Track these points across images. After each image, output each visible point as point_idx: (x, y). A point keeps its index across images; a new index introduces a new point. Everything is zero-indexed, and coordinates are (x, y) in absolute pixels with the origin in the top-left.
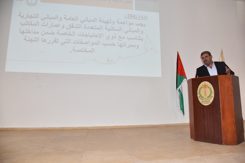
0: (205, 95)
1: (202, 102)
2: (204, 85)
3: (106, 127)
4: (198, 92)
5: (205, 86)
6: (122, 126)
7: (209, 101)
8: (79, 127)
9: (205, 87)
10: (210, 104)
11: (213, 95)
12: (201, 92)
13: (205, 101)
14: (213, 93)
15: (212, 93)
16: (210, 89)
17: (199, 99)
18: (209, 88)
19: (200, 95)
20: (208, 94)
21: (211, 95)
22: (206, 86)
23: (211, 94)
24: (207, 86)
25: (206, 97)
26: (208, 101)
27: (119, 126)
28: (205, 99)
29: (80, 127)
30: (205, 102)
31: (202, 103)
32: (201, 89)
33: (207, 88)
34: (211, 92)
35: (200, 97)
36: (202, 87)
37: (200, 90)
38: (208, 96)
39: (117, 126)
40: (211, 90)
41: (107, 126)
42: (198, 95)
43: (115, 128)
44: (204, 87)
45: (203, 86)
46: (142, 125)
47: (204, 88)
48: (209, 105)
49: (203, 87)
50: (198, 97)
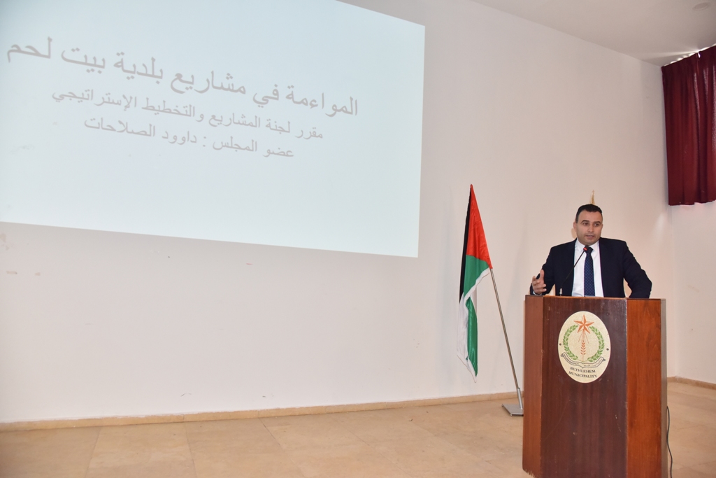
0: (583, 352)
1: (571, 371)
2: (580, 321)
3: (242, 412)
4: (561, 340)
5: (584, 325)
6: (294, 408)
7: (594, 371)
8: (153, 417)
9: (583, 328)
10: (595, 379)
11: (607, 355)
12: (569, 341)
13: (581, 371)
14: (608, 349)
15: (606, 347)
16: (600, 336)
17: (563, 361)
18: (597, 334)
19: (567, 349)
20: (592, 349)
21: (601, 355)
22: (588, 325)
23: (600, 352)
24: (591, 326)
25: (586, 357)
26: (589, 371)
27: (283, 409)
28: (580, 364)
29: (155, 416)
30: (580, 373)
31: (570, 375)
32: (571, 332)
33: (591, 332)
34: (602, 346)
35: (568, 357)
36: (573, 328)
37: (567, 334)
38: (592, 357)
39: (278, 410)
40: (603, 341)
41: (246, 411)
42: (561, 350)
43: (273, 415)
44: (581, 327)
45: (576, 325)
46: (355, 405)
47: (581, 332)
48: (592, 383)
49: (577, 329)
50: (560, 354)
